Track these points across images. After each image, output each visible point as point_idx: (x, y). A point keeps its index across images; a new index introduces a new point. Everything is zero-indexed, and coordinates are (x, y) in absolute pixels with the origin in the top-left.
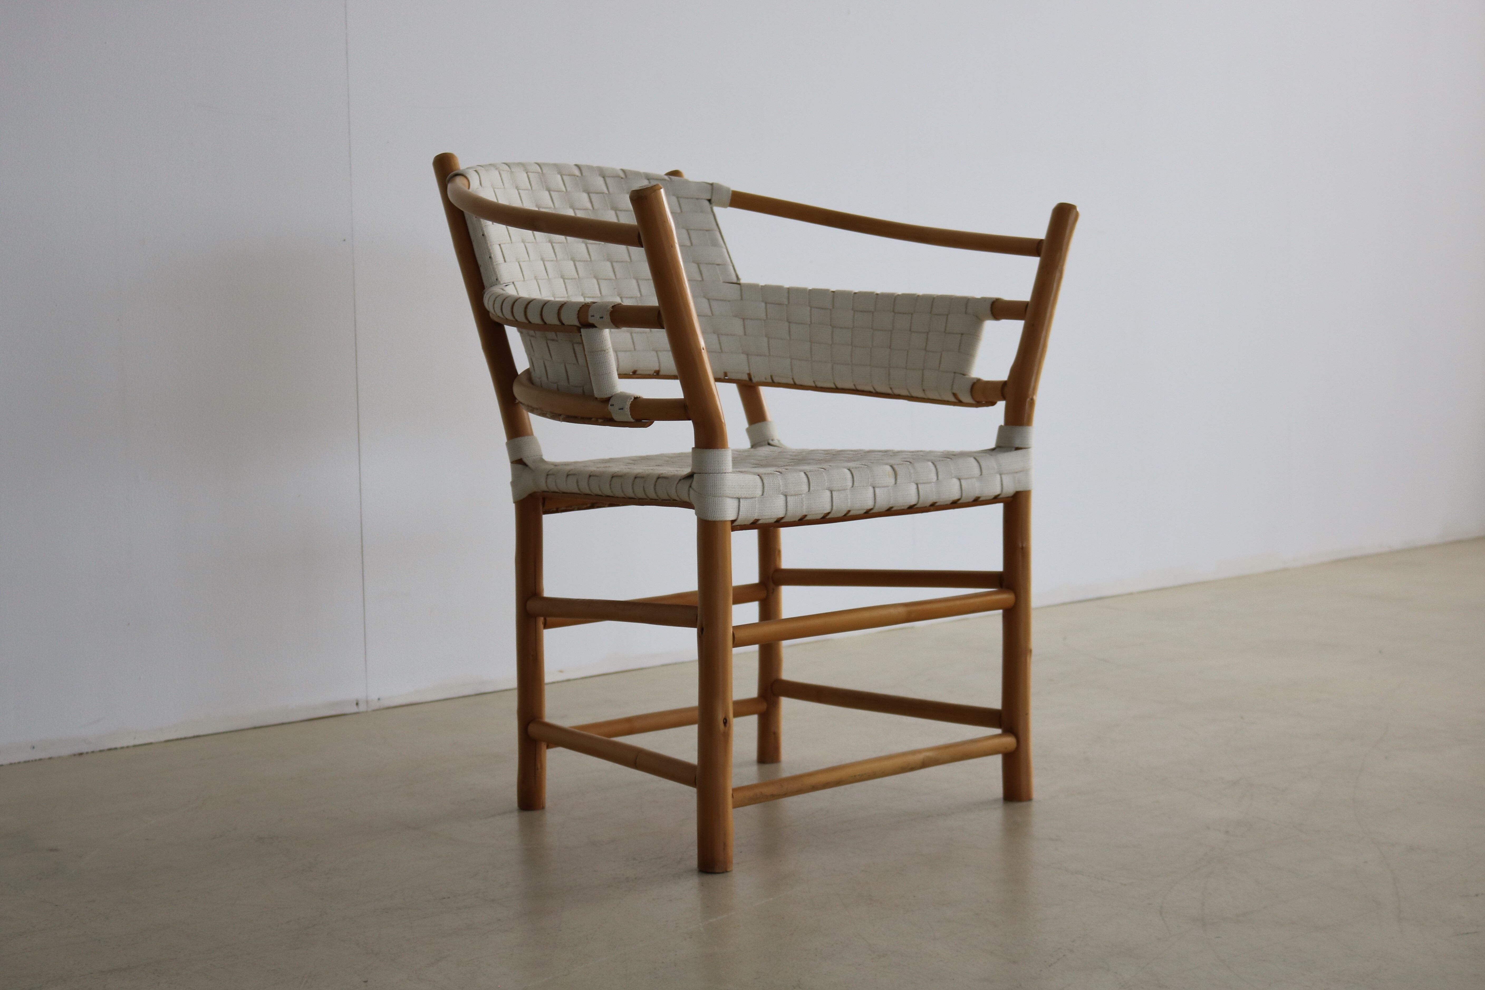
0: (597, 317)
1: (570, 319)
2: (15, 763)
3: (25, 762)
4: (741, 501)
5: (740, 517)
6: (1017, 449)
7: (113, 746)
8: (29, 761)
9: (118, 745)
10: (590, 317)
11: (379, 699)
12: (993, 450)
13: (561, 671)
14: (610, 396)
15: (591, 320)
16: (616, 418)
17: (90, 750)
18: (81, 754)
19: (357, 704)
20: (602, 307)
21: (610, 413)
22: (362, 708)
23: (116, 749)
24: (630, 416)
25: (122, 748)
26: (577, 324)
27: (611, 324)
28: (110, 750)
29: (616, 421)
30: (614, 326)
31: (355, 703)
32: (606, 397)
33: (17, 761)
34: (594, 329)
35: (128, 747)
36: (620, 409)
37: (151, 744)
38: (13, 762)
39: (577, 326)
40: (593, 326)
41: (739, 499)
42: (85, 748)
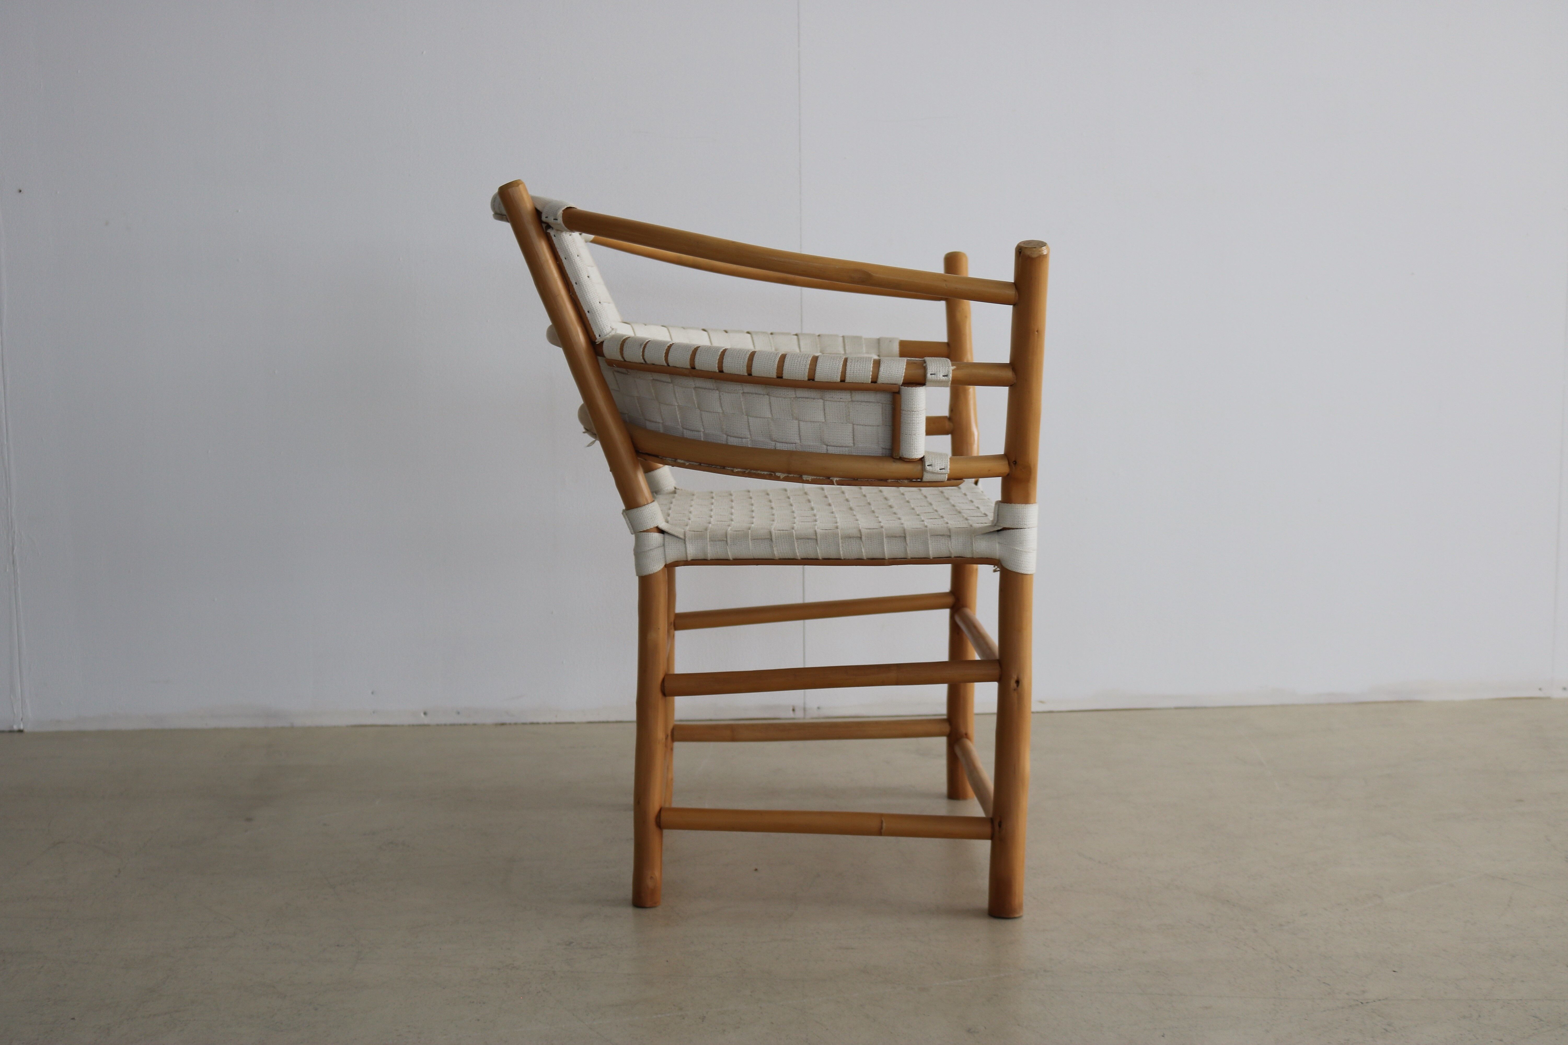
2: (441, 725)
3: (451, 725)
7: (535, 720)
8: (454, 725)
9: (541, 720)
11: (819, 708)
17: (512, 721)
18: (503, 724)
19: (794, 710)
22: (800, 713)
23: (538, 723)
25: (545, 723)
28: (532, 723)
31: (791, 709)
32: (918, 457)
33: (443, 722)
35: (550, 723)
37: (573, 723)
38: (439, 723)
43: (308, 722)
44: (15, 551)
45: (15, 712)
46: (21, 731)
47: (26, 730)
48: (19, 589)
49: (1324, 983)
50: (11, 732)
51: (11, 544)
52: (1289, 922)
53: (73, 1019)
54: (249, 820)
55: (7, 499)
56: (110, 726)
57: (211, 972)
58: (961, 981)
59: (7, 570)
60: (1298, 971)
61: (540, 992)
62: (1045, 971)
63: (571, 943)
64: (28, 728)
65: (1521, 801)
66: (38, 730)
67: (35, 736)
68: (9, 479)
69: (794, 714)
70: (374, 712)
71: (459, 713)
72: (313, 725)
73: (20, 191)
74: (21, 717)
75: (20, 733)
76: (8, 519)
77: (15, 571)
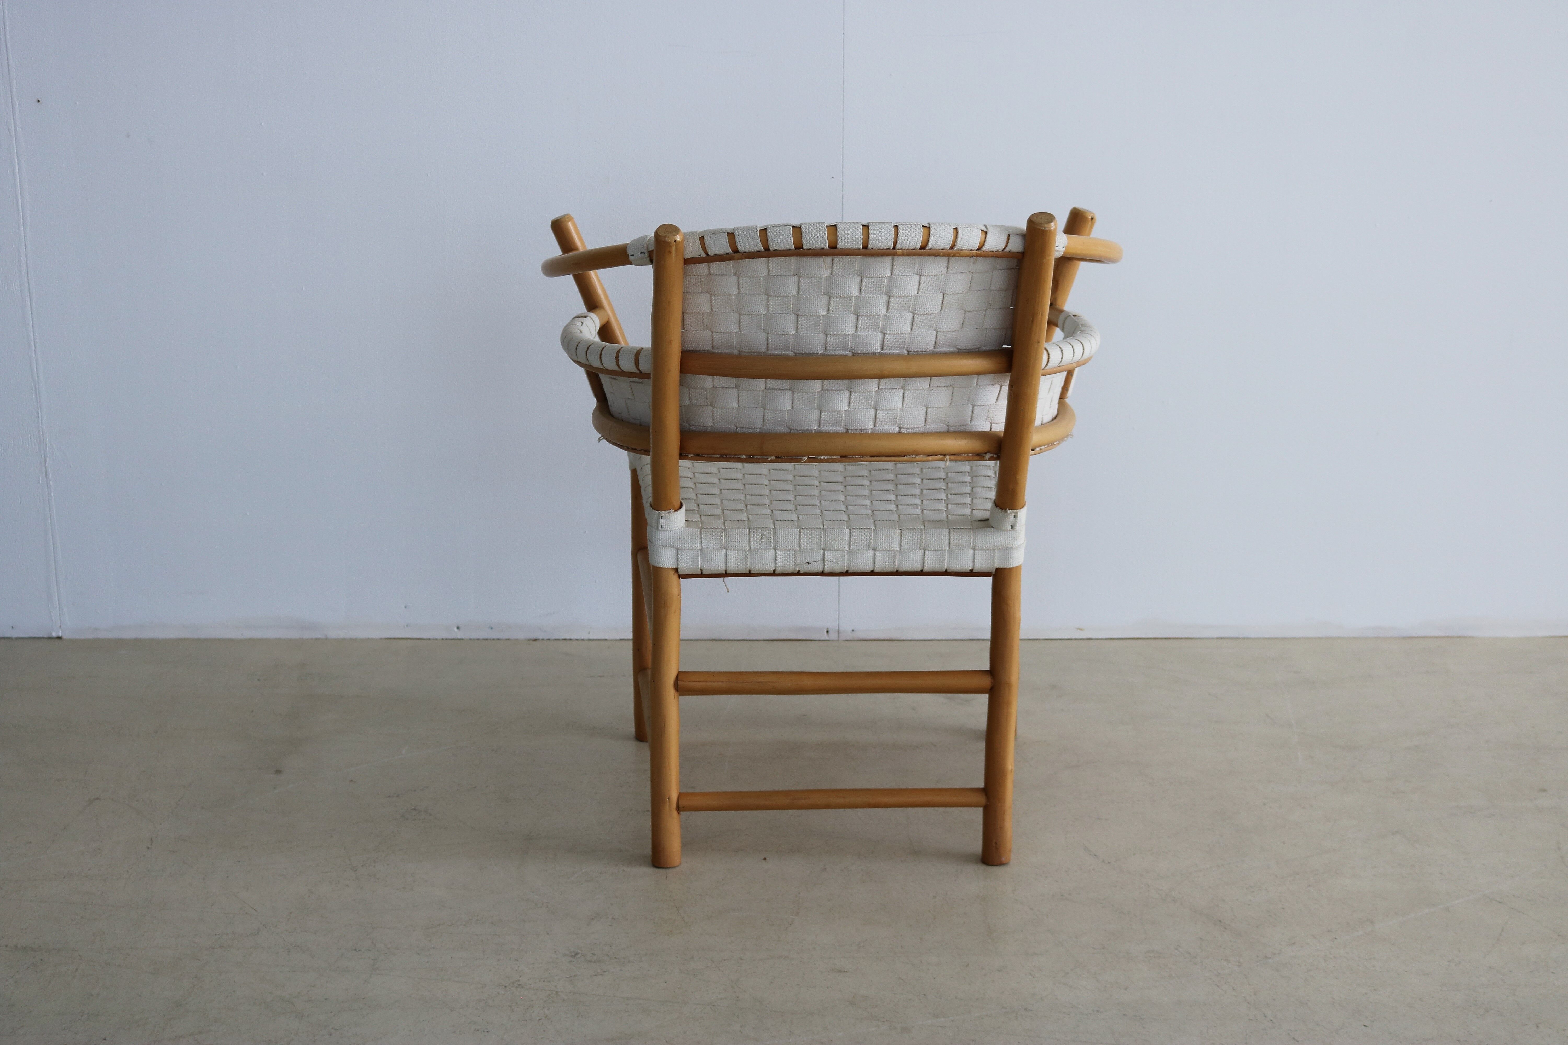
2: (474, 639)
3: (484, 639)
7: (567, 637)
8: (487, 639)
9: (574, 636)
11: (853, 630)
13: (1080, 629)
17: (545, 638)
18: (536, 640)
22: (833, 636)
23: (571, 640)
25: (577, 640)
28: (565, 640)
31: (825, 631)
33: (476, 637)
35: (583, 640)
37: (606, 640)
38: (472, 638)
42: (540, 636)
43: (342, 634)
44: (47, 463)
45: (54, 620)
46: (59, 638)
47: (64, 637)
48: (53, 500)
49: (1293, 1038)
50: (51, 638)
51: (43, 456)
52: (1275, 954)
53: (105, 1039)
54: (278, 772)
55: (38, 413)
56: (147, 635)
57: (235, 982)
58: (943, 1019)
59: (41, 482)
60: (1271, 1020)
61: (541, 1019)
62: (1026, 1010)
63: (577, 954)
64: (66, 636)
65: (1544, 790)
66: (76, 636)
67: (72, 641)
68: (39, 392)
69: (828, 636)
70: (407, 626)
71: (492, 628)
72: (347, 637)
73: (39, 101)
74: (59, 624)
75: (58, 641)
76: (39, 432)
77: (48, 483)
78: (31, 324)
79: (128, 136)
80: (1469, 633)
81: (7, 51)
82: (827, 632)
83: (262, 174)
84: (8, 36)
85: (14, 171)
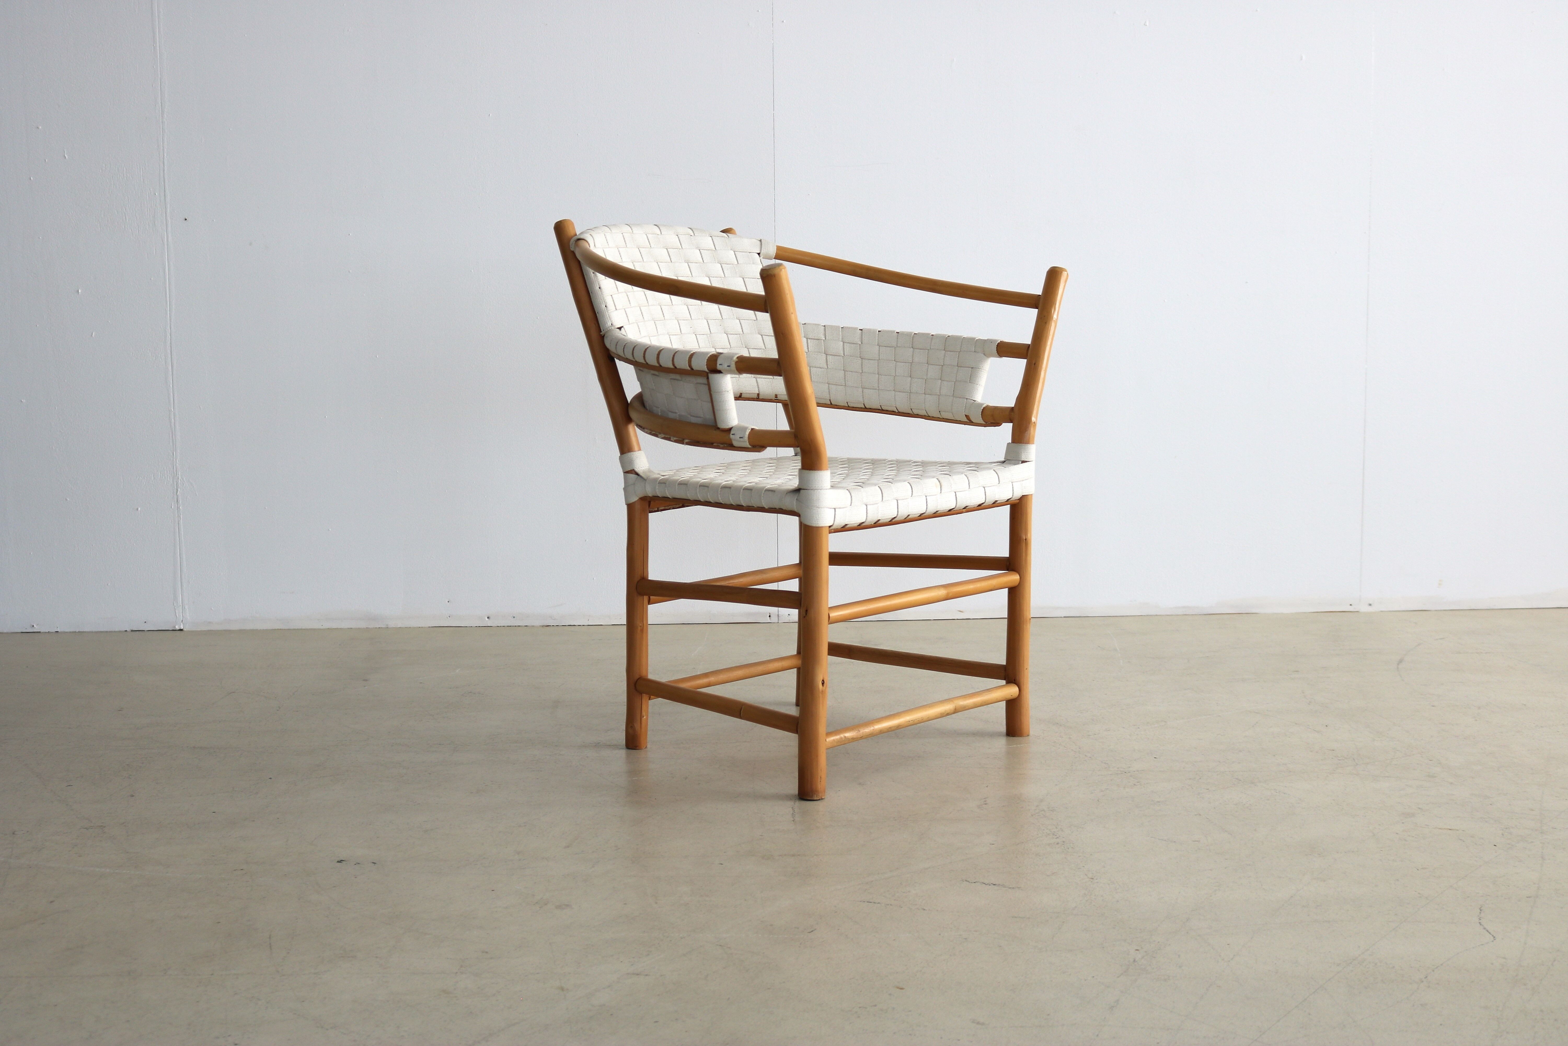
0: (725, 366)
1: (701, 365)
3: (508, 626)
4: (836, 509)
5: (835, 523)
6: (1023, 462)
7: (572, 623)
8: (511, 626)
10: (718, 365)
12: (1004, 462)
14: (731, 427)
15: (719, 367)
16: (735, 444)
17: (554, 625)
18: (548, 626)
20: (729, 357)
21: (731, 440)
23: (574, 625)
24: (748, 444)
25: (579, 625)
26: (706, 370)
27: (736, 371)
29: (734, 447)
30: (737, 373)
32: (728, 427)
33: (502, 624)
34: (721, 375)
36: (740, 438)
38: (499, 625)
39: (706, 372)
40: (720, 372)
41: (835, 509)
42: (550, 624)
44: (178, 492)
45: (177, 616)
47: (185, 629)
48: (182, 521)
50: (174, 630)
51: (175, 487)
55: (173, 453)
59: (173, 507)
64: (187, 628)
66: (194, 629)
67: (193, 633)
68: (175, 438)
69: (770, 619)
70: (449, 617)
71: (514, 617)
72: (403, 626)
73: (186, 219)
74: (181, 619)
75: (181, 631)
76: (174, 468)
77: (178, 508)
78: (171, 386)
79: (251, 244)
80: (1254, 611)
81: (164, 183)
82: (770, 616)
83: (349, 272)
84: (165, 172)
85: (164, 270)
